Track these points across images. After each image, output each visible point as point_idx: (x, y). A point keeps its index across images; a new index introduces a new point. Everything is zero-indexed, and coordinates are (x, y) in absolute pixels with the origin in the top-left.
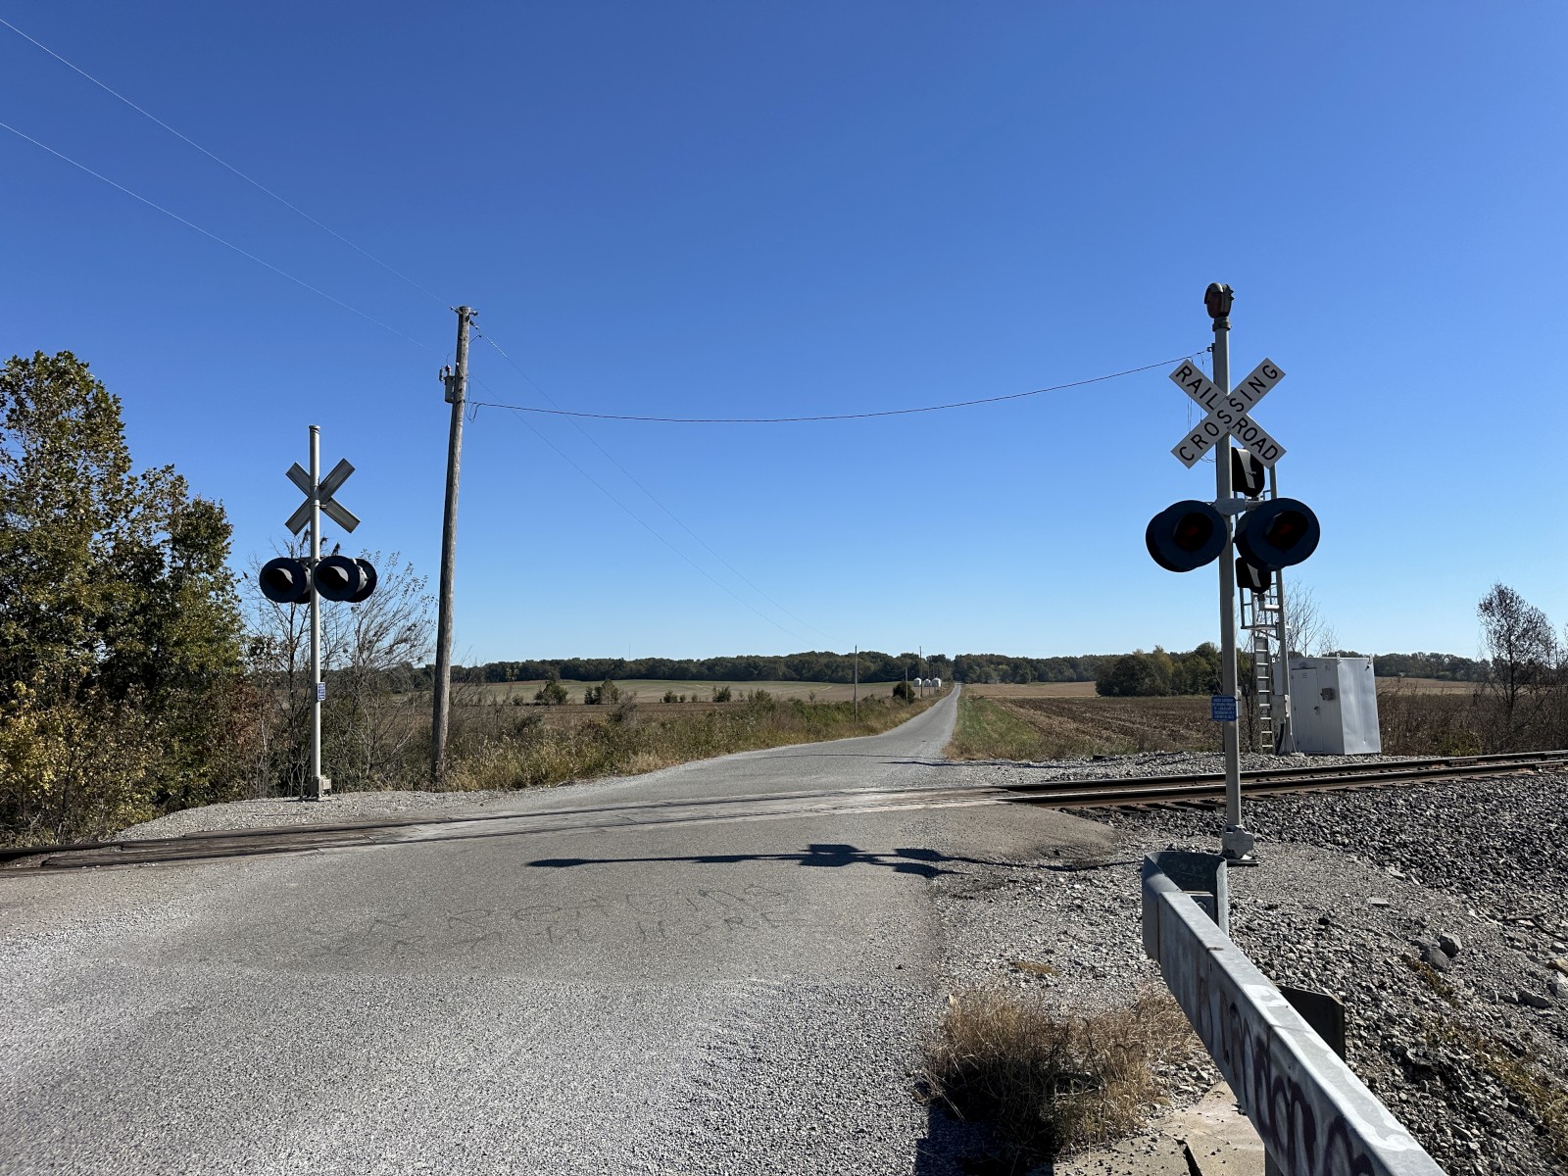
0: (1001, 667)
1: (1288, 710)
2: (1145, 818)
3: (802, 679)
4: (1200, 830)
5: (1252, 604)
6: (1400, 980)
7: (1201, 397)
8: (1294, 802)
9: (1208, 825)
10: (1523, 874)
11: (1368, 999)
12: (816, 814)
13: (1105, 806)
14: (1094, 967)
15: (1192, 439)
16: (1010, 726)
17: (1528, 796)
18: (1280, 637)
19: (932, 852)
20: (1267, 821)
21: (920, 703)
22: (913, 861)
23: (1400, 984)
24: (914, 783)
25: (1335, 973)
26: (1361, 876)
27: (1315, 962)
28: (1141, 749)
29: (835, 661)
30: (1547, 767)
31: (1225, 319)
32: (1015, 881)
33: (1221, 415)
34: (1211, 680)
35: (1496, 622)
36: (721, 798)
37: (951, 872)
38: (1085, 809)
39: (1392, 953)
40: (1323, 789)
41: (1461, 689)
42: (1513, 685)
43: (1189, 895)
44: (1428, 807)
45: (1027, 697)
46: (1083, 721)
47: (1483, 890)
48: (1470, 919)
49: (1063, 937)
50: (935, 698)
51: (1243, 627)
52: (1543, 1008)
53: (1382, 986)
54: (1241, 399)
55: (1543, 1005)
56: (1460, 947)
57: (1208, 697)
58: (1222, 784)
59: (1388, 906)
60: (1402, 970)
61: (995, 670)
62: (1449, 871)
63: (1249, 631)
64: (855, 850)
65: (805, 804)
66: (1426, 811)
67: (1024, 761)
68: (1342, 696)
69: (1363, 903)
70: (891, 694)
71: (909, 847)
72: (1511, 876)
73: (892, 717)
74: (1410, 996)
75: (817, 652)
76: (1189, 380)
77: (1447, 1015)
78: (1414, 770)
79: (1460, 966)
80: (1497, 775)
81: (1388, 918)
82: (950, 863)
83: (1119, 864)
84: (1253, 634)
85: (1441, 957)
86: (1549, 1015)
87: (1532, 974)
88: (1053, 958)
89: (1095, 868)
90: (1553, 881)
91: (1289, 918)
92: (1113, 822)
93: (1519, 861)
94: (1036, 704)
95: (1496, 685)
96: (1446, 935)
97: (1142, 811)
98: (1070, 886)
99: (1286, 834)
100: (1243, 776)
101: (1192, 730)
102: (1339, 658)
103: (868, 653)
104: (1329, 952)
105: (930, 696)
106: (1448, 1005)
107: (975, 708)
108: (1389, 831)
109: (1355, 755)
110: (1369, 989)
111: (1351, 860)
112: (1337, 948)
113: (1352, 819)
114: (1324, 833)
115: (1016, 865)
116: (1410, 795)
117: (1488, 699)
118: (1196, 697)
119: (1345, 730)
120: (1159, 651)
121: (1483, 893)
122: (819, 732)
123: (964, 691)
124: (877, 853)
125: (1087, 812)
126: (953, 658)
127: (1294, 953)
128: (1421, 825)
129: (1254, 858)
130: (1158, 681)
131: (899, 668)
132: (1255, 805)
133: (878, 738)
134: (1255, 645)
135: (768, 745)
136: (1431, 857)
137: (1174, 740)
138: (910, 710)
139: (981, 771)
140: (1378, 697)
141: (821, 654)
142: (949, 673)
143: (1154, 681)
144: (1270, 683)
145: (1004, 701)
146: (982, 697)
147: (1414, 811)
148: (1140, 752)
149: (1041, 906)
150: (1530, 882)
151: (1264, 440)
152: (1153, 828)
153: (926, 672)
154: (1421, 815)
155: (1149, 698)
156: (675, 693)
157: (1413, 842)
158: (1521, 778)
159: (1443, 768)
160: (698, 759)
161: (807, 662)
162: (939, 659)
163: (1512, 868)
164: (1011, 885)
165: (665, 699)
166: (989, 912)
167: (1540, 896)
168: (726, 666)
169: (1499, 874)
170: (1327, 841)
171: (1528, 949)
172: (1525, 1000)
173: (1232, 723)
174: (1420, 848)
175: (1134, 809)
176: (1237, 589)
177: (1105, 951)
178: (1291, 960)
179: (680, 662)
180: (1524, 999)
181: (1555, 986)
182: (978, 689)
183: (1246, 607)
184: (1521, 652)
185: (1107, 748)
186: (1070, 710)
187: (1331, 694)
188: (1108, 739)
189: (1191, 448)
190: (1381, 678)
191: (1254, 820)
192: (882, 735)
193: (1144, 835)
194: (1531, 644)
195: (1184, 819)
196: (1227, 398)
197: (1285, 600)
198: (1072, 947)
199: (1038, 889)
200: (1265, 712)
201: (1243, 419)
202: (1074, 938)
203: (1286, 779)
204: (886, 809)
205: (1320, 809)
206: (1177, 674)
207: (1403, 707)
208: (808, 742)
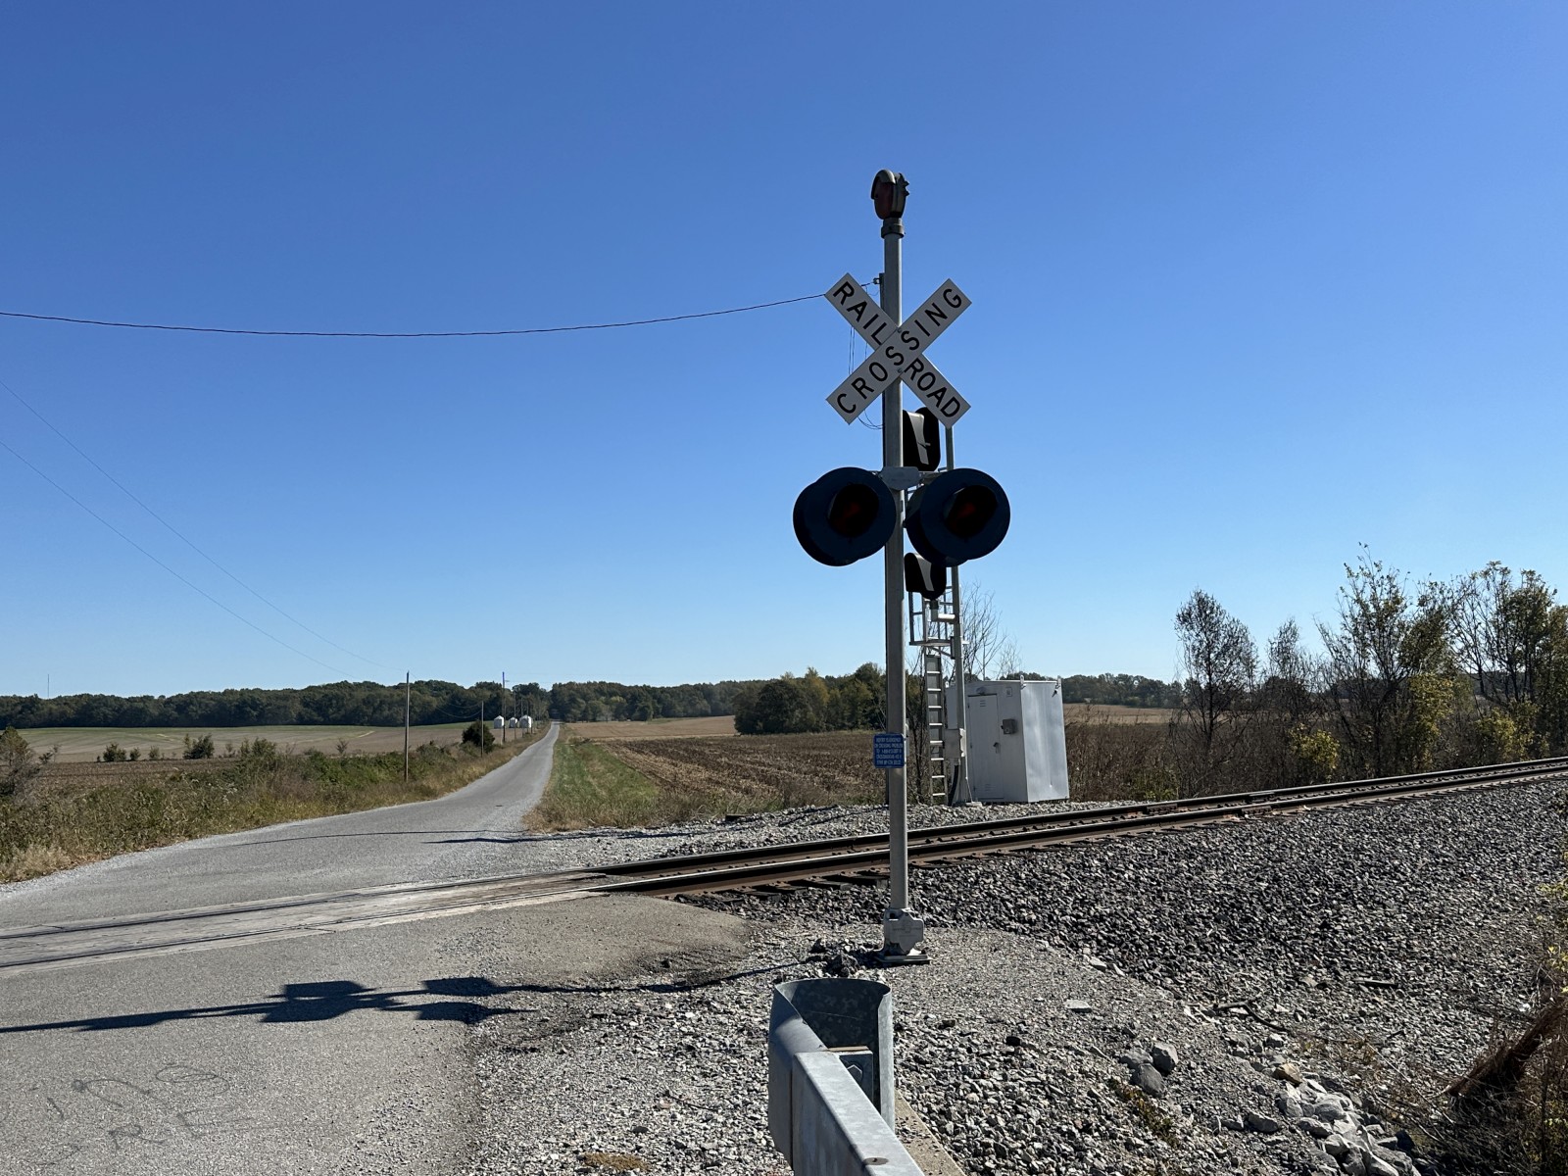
0: (614, 698)
1: (964, 748)
2: (787, 901)
3: (329, 721)
4: (856, 914)
5: (923, 613)
6: (1108, 1117)
7: (865, 327)
8: (971, 869)
9: (866, 905)
10: (1233, 948)
11: (1070, 1149)
12: (306, 934)
13: (736, 887)
14: (704, 1150)
15: (854, 384)
16: (622, 778)
17: (1236, 849)
18: (955, 655)
19: (482, 981)
20: (939, 897)
21: (502, 751)
22: (449, 999)
23: (1108, 1122)
24: (471, 872)
25: (1029, 1116)
26: (1056, 970)
27: (1003, 1102)
28: (786, 805)
29: (379, 695)
30: (1254, 812)
31: (898, 222)
32: (602, 1016)
33: (891, 352)
34: (873, 711)
35: (1195, 637)
36: (154, 914)
37: (508, 1011)
38: (710, 894)
39: (1097, 1078)
40: (1005, 850)
41: (1156, 718)
42: (1211, 714)
43: (837, 1055)
44: (1127, 868)
45: (647, 738)
46: (717, 767)
47: (1190, 972)
48: (1185, 1021)
49: (662, 1102)
50: (523, 744)
51: (913, 643)
52: (1271, 1133)
53: (1086, 1129)
54: (916, 332)
55: (1271, 1129)
56: (1176, 1061)
57: (870, 733)
58: (883, 849)
59: (1089, 1011)
60: (1108, 1100)
61: (606, 703)
62: (1151, 949)
63: (919, 648)
64: (359, 988)
65: (290, 918)
66: (1123, 873)
67: (635, 829)
68: (1026, 729)
69: (1059, 1008)
70: (460, 740)
71: (446, 977)
72: (1220, 950)
73: (460, 772)
74: (1121, 1138)
75: (351, 681)
76: (851, 302)
77: (1164, 1161)
78: (1107, 821)
79: (1177, 1087)
80: (1200, 824)
81: (1091, 1028)
82: (508, 996)
83: (749, 974)
84: (924, 651)
85: (1154, 1077)
86: (1278, 1141)
87: (1258, 1089)
88: (644, 1141)
89: (717, 982)
90: (1266, 955)
91: (969, 1040)
92: (746, 910)
93: (1228, 932)
94: (657, 748)
95: (1193, 712)
96: (1159, 1046)
97: (784, 892)
98: (680, 1015)
99: (962, 914)
100: (911, 836)
101: (849, 775)
102: (1022, 681)
103: (429, 684)
104: (1021, 1085)
105: (516, 741)
106: (1166, 1145)
107: (577, 754)
108: (1082, 902)
109: (1040, 802)
110: (1071, 1134)
111: (1042, 948)
112: (1030, 1080)
113: (1040, 888)
114: (1007, 908)
115: (605, 990)
116: (1105, 853)
117: (1184, 728)
118: (855, 732)
119: (1029, 771)
120: (812, 674)
121: (1189, 975)
122: (343, 799)
123: (563, 733)
124: (393, 990)
125: (713, 899)
126: (549, 688)
127: (977, 1092)
128: (1118, 891)
129: (923, 952)
130: (811, 714)
131: (473, 702)
132: (924, 875)
133: (435, 805)
134: (925, 665)
135: (257, 822)
136: (1132, 932)
137: (828, 788)
138: (485, 761)
139: (572, 847)
140: (1066, 727)
141: (358, 685)
142: (543, 707)
143: (805, 713)
144: (942, 714)
145: (616, 745)
146: (587, 740)
147: (1111, 874)
148: (785, 808)
149: (635, 1052)
150: (1241, 957)
151: (943, 390)
152: (797, 915)
153: (512, 708)
154: (1119, 878)
155: (800, 735)
156: (121, 747)
157: (1110, 915)
158: (1226, 826)
159: (1140, 816)
160: (136, 850)
161: (336, 697)
162: (529, 691)
163: (1222, 941)
164: (595, 1022)
165: (106, 756)
166: (557, 1072)
167: (1252, 975)
168: (207, 705)
169: (1206, 949)
170: (1011, 919)
171: (1251, 1054)
172: (1252, 1125)
173: (898, 770)
174: (1118, 922)
175: (773, 889)
176: (906, 594)
177: (721, 1119)
178: (973, 1103)
179: (131, 700)
180: (1250, 1123)
181: (1284, 1101)
182: (583, 729)
183: (915, 617)
184: (1221, 672)
185: (745, 802)
186: (701, 753)
187: (1013, 727)
188: (747, 791)
189: (853, 397)
190: (1069, 706)
191: (923, 896)
192: (439, 800)
193: (783, 927)
194: (1231, 664)
195: (836, 899)
196: (899, 330)
197: (962, 608)
198: (674, 1117)
199: (633, 1024)
200: (936, 750)
201: (917, 360)
202: (678, 1102)
203: (961, 839)
204: (421, 916)
205: (1002, 876)
206: (834, 703)
207: (1092, 741)
208: (325, 815)
